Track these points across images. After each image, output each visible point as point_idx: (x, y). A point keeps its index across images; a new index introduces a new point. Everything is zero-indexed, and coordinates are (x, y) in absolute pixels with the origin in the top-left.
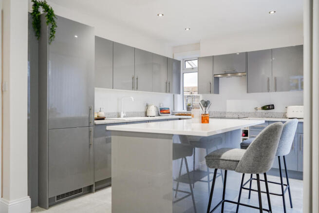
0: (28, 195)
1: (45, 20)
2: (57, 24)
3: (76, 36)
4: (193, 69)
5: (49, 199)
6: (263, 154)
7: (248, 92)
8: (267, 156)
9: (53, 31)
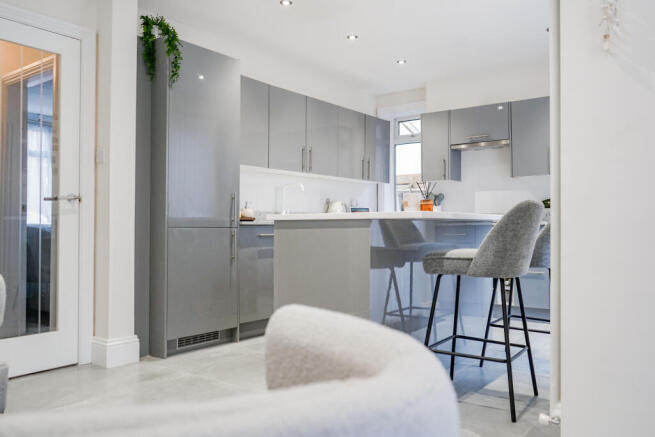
0: (135, 333)
1: (162, 48)
2: (181, 55)
3: (201, 77)
4: (413, 136)
5: (168, 342)
6: (508, 246)
7: (512, 176)
8: (515, 251)
9: (176, 66)
